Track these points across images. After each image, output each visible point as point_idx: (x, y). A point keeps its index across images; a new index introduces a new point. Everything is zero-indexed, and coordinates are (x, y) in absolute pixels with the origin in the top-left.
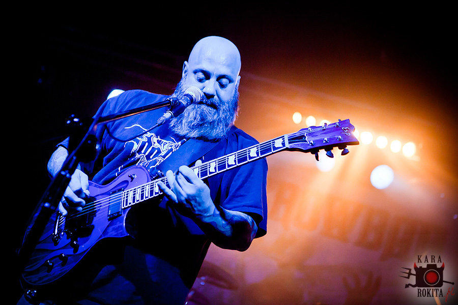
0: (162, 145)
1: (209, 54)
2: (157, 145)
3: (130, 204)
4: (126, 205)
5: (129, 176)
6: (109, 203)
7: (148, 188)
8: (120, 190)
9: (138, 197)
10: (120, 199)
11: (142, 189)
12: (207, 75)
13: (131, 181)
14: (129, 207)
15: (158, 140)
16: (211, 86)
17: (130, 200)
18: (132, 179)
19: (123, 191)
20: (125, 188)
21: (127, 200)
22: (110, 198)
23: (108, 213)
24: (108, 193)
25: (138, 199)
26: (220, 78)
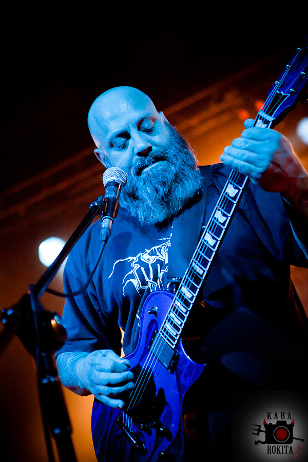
0: (158, 253)
1: (107, 114)
2: (153, 259)
3: (176, 336)
4: (174, 340)
5: (149, 313)
6: (156, 358)
7: (178, 304)
8: (154, 335)
9: (178, 321)
10: (163, 343)
11: (174, 310)
12: (125, 135)
13: (156, 316)
14: (179, 340)
15: (149, 254)
16: (138, 141)
17: (173, 332)
18: (155, 313)
19: (158, 332)
20: (157, 328)
21: (170, 336)
22: (152, 352)
23: (165, 367)
24: (146, 351)
25: (180, 323)
26: (139, 125)
